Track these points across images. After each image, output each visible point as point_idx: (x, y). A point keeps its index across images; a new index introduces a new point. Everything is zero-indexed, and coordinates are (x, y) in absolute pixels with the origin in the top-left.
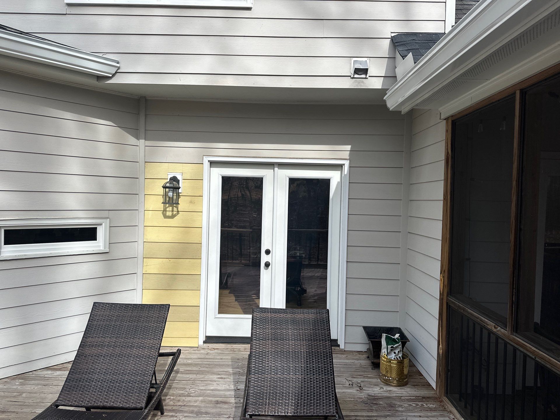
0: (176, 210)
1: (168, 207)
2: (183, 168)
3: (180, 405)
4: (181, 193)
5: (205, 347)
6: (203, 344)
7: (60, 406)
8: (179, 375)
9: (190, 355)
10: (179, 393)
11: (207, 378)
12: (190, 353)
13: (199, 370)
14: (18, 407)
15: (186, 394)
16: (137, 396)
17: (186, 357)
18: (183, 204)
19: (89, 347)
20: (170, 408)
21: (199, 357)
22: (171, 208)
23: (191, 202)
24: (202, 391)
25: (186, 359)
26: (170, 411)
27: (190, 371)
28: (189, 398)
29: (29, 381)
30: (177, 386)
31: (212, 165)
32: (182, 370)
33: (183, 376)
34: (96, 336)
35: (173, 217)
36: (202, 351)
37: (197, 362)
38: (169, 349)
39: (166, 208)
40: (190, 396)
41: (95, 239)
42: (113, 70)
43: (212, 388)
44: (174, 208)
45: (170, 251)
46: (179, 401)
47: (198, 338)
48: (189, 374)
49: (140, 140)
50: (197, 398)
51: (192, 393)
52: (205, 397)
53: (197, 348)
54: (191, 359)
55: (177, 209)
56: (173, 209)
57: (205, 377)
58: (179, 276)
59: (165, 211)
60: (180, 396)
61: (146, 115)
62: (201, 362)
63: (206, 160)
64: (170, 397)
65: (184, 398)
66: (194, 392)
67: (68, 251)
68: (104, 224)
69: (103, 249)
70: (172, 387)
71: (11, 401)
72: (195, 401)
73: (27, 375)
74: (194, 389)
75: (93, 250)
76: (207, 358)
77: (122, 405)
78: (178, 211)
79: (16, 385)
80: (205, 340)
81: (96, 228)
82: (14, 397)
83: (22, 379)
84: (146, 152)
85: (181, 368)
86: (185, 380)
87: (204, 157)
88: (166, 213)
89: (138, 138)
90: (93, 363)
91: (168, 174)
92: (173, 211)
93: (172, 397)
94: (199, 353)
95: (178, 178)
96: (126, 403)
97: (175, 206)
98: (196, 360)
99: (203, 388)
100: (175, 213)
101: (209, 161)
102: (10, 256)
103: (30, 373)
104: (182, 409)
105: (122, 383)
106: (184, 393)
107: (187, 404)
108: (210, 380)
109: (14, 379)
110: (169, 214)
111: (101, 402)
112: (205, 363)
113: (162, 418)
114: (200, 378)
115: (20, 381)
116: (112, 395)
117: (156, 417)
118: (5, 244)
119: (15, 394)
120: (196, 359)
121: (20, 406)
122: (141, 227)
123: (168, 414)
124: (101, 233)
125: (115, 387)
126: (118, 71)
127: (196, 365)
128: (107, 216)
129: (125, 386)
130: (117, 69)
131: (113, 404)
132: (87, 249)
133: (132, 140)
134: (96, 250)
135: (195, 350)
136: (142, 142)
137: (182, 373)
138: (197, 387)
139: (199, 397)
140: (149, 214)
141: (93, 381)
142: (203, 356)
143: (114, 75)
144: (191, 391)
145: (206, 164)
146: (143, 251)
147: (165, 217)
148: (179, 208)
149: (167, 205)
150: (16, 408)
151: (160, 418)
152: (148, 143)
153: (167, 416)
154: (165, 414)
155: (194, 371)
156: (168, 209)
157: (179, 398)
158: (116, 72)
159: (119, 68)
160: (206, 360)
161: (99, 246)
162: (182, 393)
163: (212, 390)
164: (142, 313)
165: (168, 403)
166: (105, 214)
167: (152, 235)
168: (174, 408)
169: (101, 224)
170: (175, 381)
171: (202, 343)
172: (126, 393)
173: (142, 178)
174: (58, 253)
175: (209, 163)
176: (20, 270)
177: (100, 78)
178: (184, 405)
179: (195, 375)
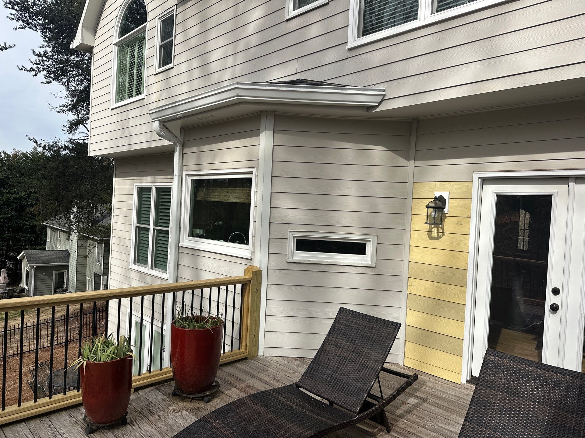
0: (442, 232)
1: (433, 228)
2: (451, 186)
3: (410, 432)
4: (447, 213)
5: (468, 387)
6: (467, 383)
7: (301, 388)
8: (425, 404)
9: (448, 389)
10: (415, 421)
11: (453, 418)
12: (449, 388)
13: (449, 407)
14: (288, 381)
15: (421, 424)
16: (354, 400)
17: (443, 390)
18: (449, 225)
19: (329, 345)
20: (398, 430)
21: (456, 395)
22: (436, 229)
23: (458, 223)
24: (439, 428)
25: (441, 391)
26: (397, 432)
27: (439, 404)
28: (422, 429)
29: (305, 365)
30: (417, 413)
31: (485, 182)
32: (431, 401)
33: (429, 406)
34: (336, 337)
35: (438, 238)
36: (463, 391)
37: (451, 399)
38: (429, 377)
39: (432, 228)
40: (425, 428)
41: (365, 254)
42: (379, 99)
43: (452, 429)
44: (440, 229)
45: (434, 274)
46: (411, 427)
47: (460, 375)
48: (435, 406)
49: (410, 161)
50: (430, 432)
51: (428, 426)
52: (439, 434)
53: (459, 385)
54: (447, 393)
55: (443, 230)
56: (438, 230)
57: (451, 416)
58: (444, 302)
59: (430, 231)
60: (414, 423)
61: (417, 136)
62: (456, 401)
63: (476, 177)
64: (404, 420)
65: (417, 427)
66: (431, 425)
67: (341, 261)
68: (372, 241)
69: (371, 263)
70: (412, 412)
71: (286, 375)
72: (427, 434)
73: (305, 360)
74: (432, 423)
75: (362, 264)
76: (464, 399)
77: (341, 404)
78: (443, 233)
79: (295, 365)
80: (470, 380)
81: (366, 244)
82: (290, 373)
83: (301, 362)
84: (415, 173)
85: (430, 399)
86: (428, 410)
87: (474, 173)
88: (431, 234)
89: (408, 159)
90: (328, 359)
91: (435, 193)
92: (438, 232)
93: (406, 421)
94: (459, 391)
95: (445, 198)
96: (344, 403)
97: (440, 227)
98: (451, 396)
99: (442, 426)
100: (440, 234)
101: (479, 178)
102: (298, 260)
103: (308, 359)
104: (409, 436)
105: (346, 385)
106: (419, 422)
107: (417, 434)
108: (455, 421)
109: (296, 360)
110: (434, 235)
111: (326, 395)
112: (459, 402)
113: (386, 435)
114: (445, 415)
115: (299, 363)
116: (336, 392)
117: (382, 432)
118: (296, 250)
119: (291, 371)
120: (453, 395)
121: (290, 381)
122: (407, 247)
123: (394, 434)
124: (369, 248)
125: (339, 386)
126: (383, 99)
127: (448, 401)
128: (375, 233)
129: (347, 388)
130: (383, 97)
131: (334, 400)
132: (356, 262)
133: (402, 162)
134: (364, 264)
135: (456, 386)
136: (412, 163)
137: (429, 403)
138: (436, 422)
139: (433, 432)
140: (415, 234)
141: (325, 375)
142: (461, 396)
143: (380, 103)
144: (428, 423)
145: (476, 182)
146: (408, 270)
147: (431, 238)
148: (444, 230)
149: (433, 226)
150: (287, 381)
151: (384, 435)
152: (418, 163)
153: (392, 435)
154: (391, 433)
155: (443, 406)
156: (433, 230)
157: (412, 425)
158: (382, 100)
159: (384, 96)
160: (462, 400)
161: (367, 260)
162: (418, 422)
163: (451, 431)
164: (375, 326)
165: (400, 425)
166: (374, 231)
167: (417, 255)
168: (402, 431)
169: (370, 241)
170: (418, 408)
171: (465, 382)
172: (346, 394)
173: (410, 199)
174: (333, 262)
175: (480, 180)
176: (305, 272)
177: (369, 108)
178: (413, 433)
179: (442, 410)
